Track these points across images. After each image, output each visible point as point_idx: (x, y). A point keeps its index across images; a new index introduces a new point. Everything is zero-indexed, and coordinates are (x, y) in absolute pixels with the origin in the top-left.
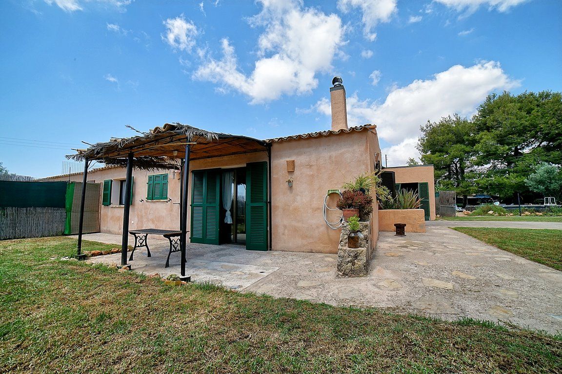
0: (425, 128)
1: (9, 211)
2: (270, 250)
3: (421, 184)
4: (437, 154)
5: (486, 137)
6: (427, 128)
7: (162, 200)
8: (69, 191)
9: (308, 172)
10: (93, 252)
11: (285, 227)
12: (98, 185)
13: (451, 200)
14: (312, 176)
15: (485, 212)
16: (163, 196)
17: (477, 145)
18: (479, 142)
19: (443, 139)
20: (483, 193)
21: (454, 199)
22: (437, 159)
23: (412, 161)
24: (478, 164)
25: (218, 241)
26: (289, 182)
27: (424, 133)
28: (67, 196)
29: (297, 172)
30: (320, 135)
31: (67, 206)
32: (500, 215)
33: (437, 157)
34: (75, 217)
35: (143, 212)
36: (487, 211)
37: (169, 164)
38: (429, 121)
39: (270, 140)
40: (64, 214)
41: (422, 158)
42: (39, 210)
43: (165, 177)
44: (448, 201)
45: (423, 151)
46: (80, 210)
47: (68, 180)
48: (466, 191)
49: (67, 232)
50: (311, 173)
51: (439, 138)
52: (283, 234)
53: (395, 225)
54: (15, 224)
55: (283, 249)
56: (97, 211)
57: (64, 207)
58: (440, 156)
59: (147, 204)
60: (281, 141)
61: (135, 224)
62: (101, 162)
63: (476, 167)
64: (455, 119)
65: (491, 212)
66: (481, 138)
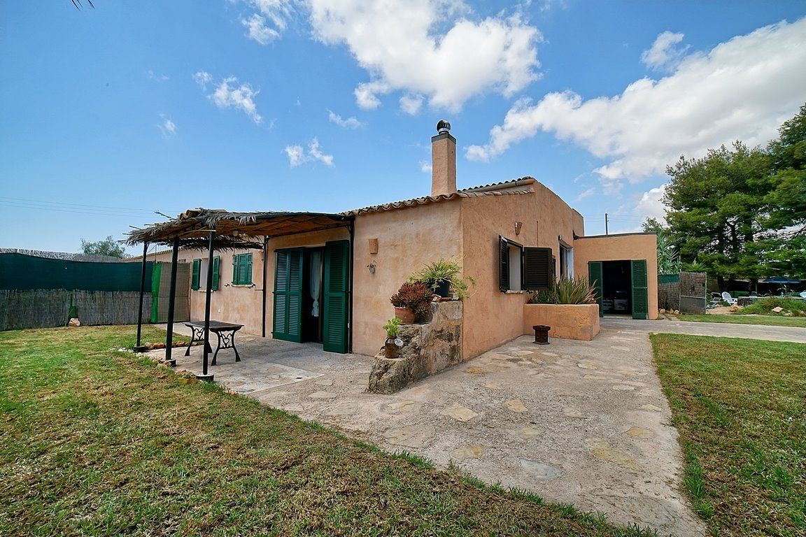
0: (675, 169)
1: (98, 294)
2: (350, 353)
3: (636, 262)
4: (695, 210)
5: (790, 178)
6: (679, 169)
7: (246, 286)
8: (155, 273)
9: (392, 254)
10: (155, 344)
11: (366, 324)
12: (188, 265)
13: (698, 288)
14: (397, 259)
15: (767, 309)
16: (248, 281)
17: (771, 193)
18: (774, 189)
19: (706, 185)
20: (781, 275)
21: (704, 285)
22: (693, 218)
23: (652, 222)
24: (774, 225)
25: (299, 338)
26: (372, 266)
27: (674, 178)
28: (154, 279)
29: (380, 254)
30: (416, 204)
31: (154, 290)
32: (796, 314)
33: (694, 215)
34: (163, 303)
35: (229, 299)
36: (771, 307)
37: (248, 242)
38: (682, 158)
39: (350, 213)
40: (151, 299)
41: (668, 218)
42: (125, 294)
43: (250, 256)
44: (693, 289)
45: (674, 205)
46: (168, 294)
47: (154, 260)
48: (748, 271)
49: (153, 320)
50: (396, 256)
51: (699, 184)
52: (364, 333)
53: (534, 327)
54: (103, 309)
55: (363, 352)
56: (187, 296)
57: (150, 291)
58: (700, 214)
59: (233, 289)
60: (371, 212)
61: (222, 313)
62: (162, 244)
63: (771, 231)
64: (735, 151)
65: (778, 309)
66: (780, 182)
